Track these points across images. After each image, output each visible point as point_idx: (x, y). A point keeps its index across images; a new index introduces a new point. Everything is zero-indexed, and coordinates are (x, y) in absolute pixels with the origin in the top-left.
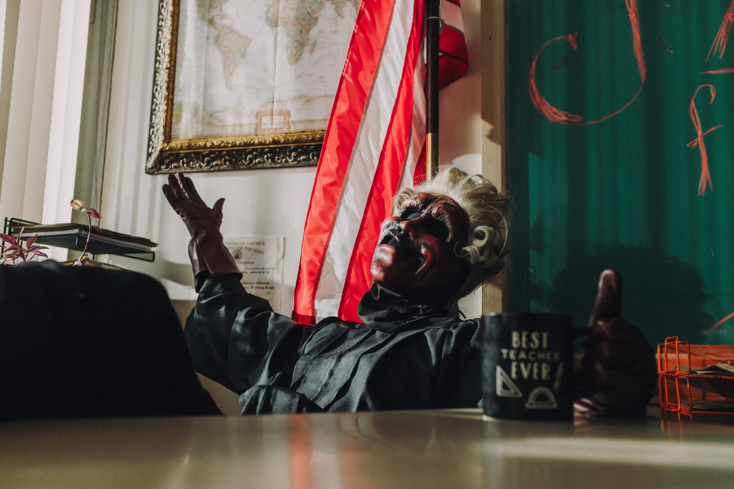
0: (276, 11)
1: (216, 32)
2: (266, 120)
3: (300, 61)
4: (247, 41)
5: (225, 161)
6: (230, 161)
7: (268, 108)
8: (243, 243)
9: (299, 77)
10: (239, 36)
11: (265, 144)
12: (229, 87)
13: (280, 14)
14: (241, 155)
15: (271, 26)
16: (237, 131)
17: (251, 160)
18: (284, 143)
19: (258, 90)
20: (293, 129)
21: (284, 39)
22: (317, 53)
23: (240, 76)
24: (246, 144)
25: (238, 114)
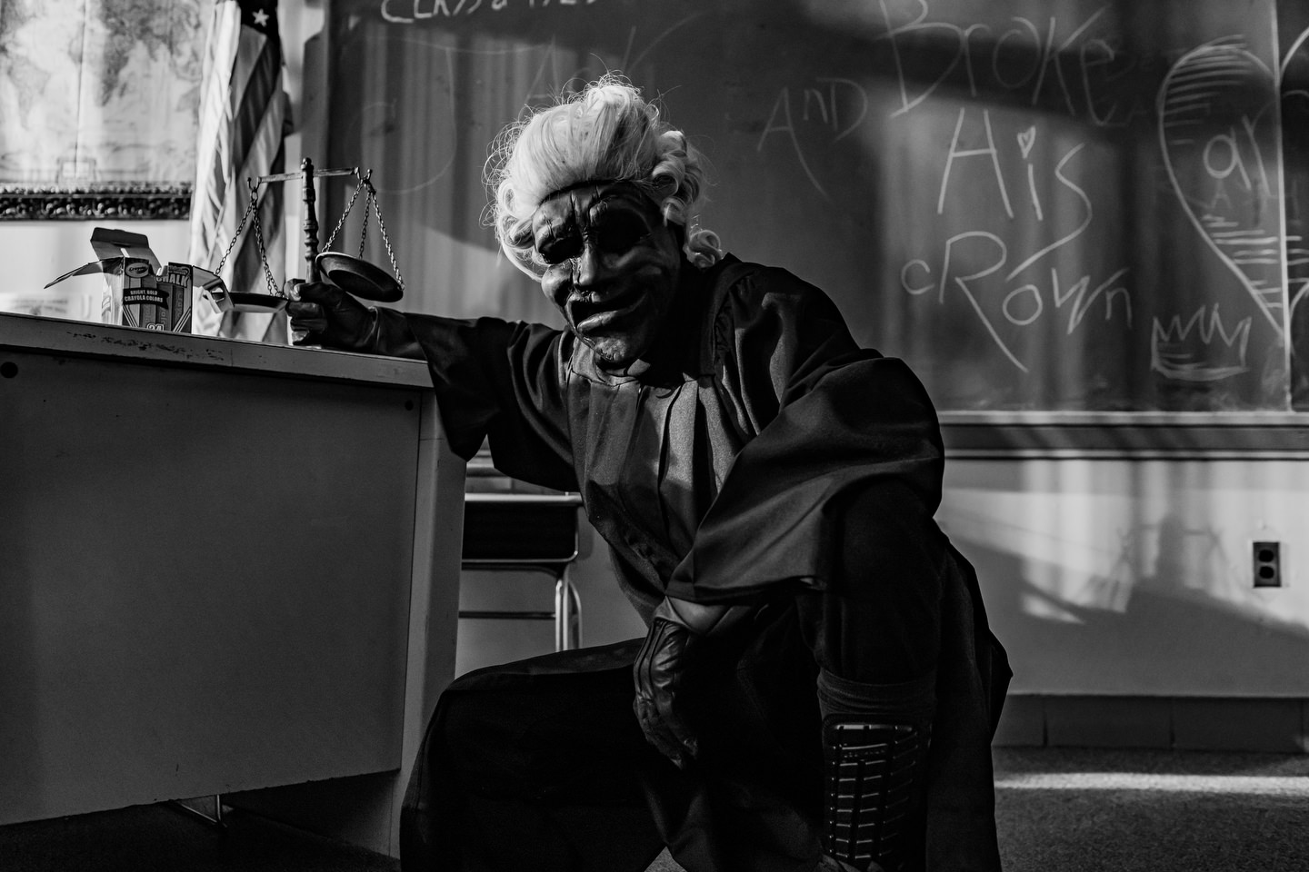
0: (80, 45)
1: (9, 62)
2: (68, 166)
3: (108, 105)
4: (47, 75)
5: (21, 210)
6: (27, 210)
7: (71, 154)
8: (43, 301)
9: (106, 122)
10: (36, 68)
11: (67, 193)
12: (24, 125)
13: (85, 50)
14: (40, 203)
15: (74, 60)
16: (35, 177)
17: (51, 211)
18: (90, 193)
19: (60, 133)
20: (99, 179)
21: (91, 79)
22: (127, 98)
23: (37, 115)
24: (45, 193)
25: (36, 158)
